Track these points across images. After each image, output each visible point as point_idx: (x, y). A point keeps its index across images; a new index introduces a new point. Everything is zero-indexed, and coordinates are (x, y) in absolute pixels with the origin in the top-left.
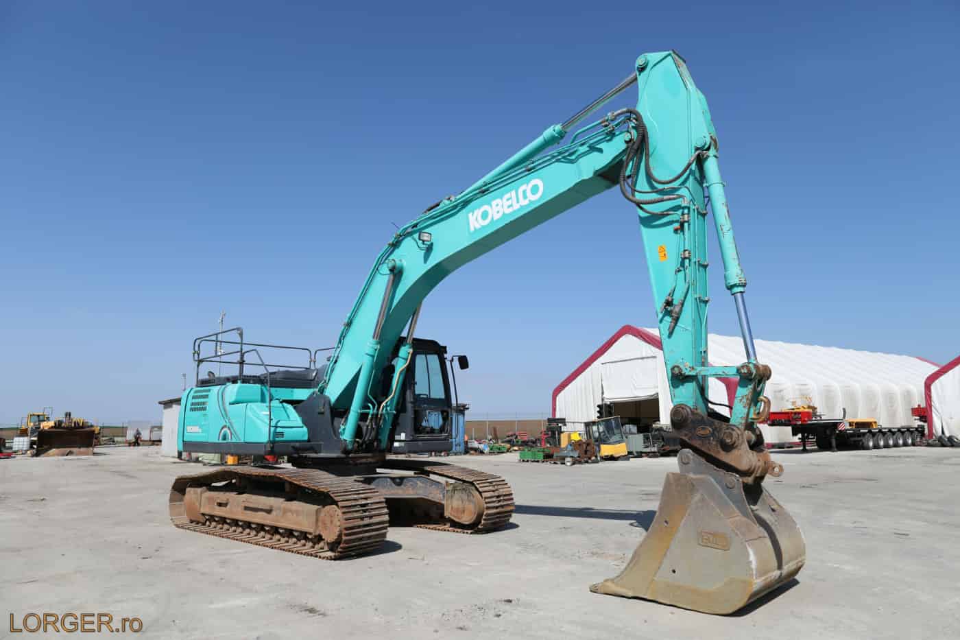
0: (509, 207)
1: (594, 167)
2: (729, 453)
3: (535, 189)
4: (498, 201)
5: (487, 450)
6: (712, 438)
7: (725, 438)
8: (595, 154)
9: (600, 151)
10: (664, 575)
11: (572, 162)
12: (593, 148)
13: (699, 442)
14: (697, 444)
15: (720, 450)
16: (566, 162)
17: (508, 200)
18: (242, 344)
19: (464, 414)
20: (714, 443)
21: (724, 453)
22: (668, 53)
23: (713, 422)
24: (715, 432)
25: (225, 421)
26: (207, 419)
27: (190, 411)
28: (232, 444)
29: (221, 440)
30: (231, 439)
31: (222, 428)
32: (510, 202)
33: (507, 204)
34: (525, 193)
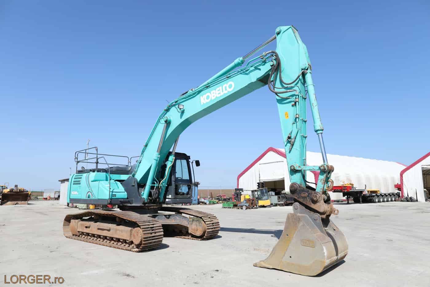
0: (219, 94)
1: (257, 77)
2: (315, 205)
3: (230, 86)
4: (214, 91)
5: (208, 203)
6: (308, 198)
7: (314, 197)
8: (257, 71)
9: (260, 69)
10: (286, 259)
11: (247, 74)
12: (256, 68)
14: (301, 200)
15: (311, 203)
16: (244, 74)
17: (218, 91)
18: (97, 154)
19: (197, 186)
20: (309, 200)
21: (313, 204)
22: (290, 26)
23: (308, 191)
24: (309, 195)
25: (89, 189)
26: (81, 188)
27: (73, 185)
28: (92, 200)
29: (87, 198)
30: (92, 197)
31: (88, 192)
32: (219, 92)
33: (218, 92)
34: (226, 88)
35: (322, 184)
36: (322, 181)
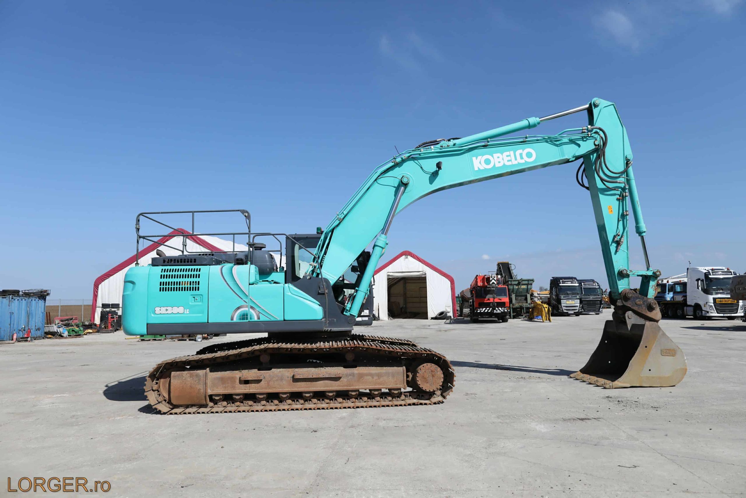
0: (508, 161)
1: (575, 154)
2: (652, 312)
3: (529, 155)
4: (499, 155)
6: (643, 306)
7: (653, 305)
8: (573, 146)
9: (579, 146)
10: (645, 373)
11: (557, 145)
12: (572, 142)
13: (637, 308)
14: (636, 308)
15: (647, 311)
16: (552, 144)
17: (507, 156)
18: (249, 234)
19: (45, 300)
20: (644, 308)
21: (649, 313)
22: (612, 103)
23: (644, 298)
24: (645, 303)
25: (244, 301)
26: (202, 299)
27: (160, 291)
28: (262, 323)
29: (235, 320)
30: (259, 318)
31: (238, 308)
32: (509, 158)
33: (506, 159)
34: (521, 155)
35: (654, 291)
36: (654, 287)
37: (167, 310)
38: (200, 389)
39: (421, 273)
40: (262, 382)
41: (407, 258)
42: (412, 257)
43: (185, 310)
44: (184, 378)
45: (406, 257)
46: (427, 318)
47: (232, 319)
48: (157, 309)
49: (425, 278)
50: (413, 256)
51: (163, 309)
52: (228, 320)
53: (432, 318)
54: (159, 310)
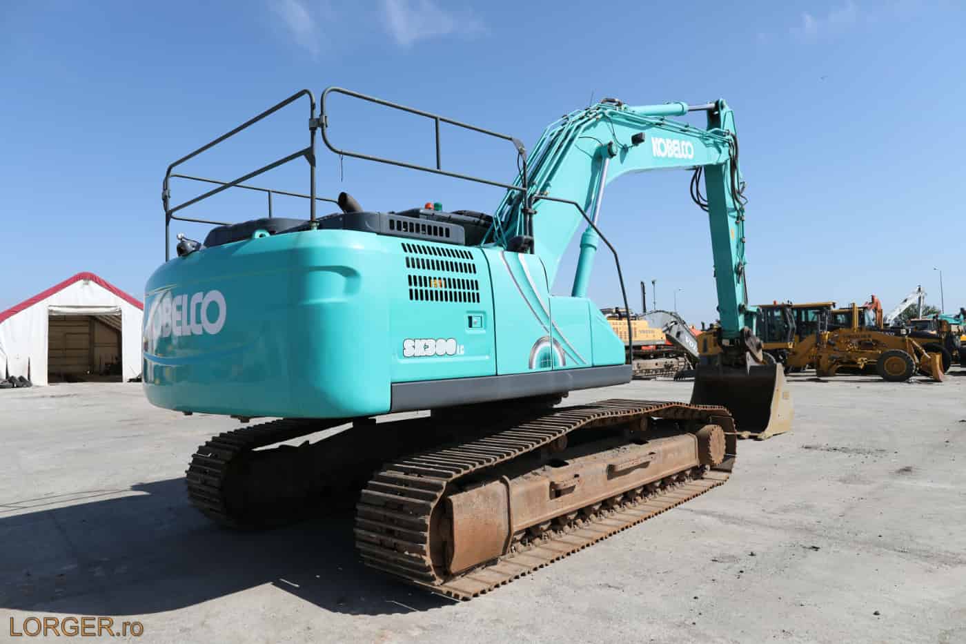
0: (676, 152)
1: (718, 161)
17: (675, 145)
25: (545, 327)
26: (485, 322)
27: (411, 298)
28: (570, 372)
29: (536, 368)
30: (564, 364)
31: (538, 343)
32: (676, 149)
37: (426, 347)
38: (500, 525)
39: (113, 309)
40: (576, 490)
41: (87, 284)
42: (96, 282)
43: (458, 347)
44: (474, 507)
45: (86, 282)
46: (121, 380)
47: (530, 367)
48: (409, 344)
49: (119, 318)
50: (98, 281)
51: (420, 344)
52: (524, 369)
53: (131, 380)
54: (411, 345)
